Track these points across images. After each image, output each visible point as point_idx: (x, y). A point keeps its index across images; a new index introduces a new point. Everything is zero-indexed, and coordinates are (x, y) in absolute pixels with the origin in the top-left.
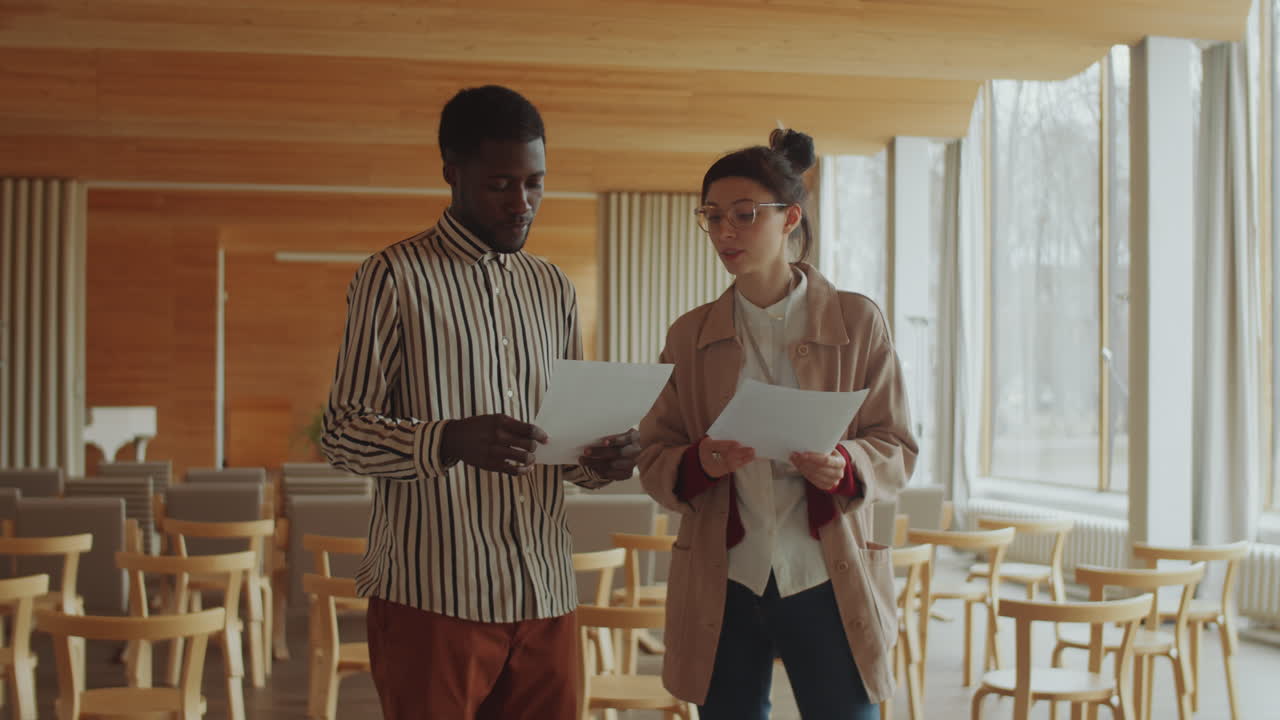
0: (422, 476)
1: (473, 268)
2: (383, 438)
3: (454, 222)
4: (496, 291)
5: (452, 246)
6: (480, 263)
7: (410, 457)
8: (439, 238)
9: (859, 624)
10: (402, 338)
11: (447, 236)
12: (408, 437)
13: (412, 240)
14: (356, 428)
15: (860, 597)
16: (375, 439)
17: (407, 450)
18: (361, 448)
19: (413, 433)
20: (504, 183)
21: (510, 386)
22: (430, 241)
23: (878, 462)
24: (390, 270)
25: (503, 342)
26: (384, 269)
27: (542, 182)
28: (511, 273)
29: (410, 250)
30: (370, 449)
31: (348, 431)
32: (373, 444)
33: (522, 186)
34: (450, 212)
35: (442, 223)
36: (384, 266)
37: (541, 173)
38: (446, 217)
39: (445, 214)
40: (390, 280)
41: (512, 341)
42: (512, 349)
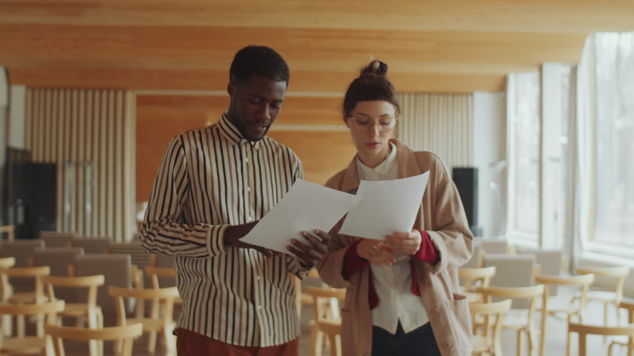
0: (211, 255)
1: (234, 147)
2: (186, 236)
3: (228, 122)
4: (245, 160)
5: (224, 134)
6: (239, 144)
7: (205, 245)
8: (217, 129)
9: (447, 346)
10: (189, 184)
11: (223, 129)
12: (202, 235)
13: (200, 129)
14: (167, 230)
15: (446, 330)
16: (181, 236)
17: (203, 242)
18: (170, 241)
19: (206, 232)
20: (258, 100)
21: (250, 214)
22: (212, 130)
23: (448, 242)
24: (183, 146)
25: (247, 189)
26: (179, 145)
27: (280, 106)
28: (258, 151)
29: (197, 135)
30: (178, 242)
31: (162, 232)
32: (180, 239)
33: (268, 106)
34: (226, 116)
35: (220, 122)
36: (180, 143)
37: (281, 101)
38: (223, 119)
39: (222, 116)
40: (182, 151)
41: (253, 189)
42: (253, 193)
